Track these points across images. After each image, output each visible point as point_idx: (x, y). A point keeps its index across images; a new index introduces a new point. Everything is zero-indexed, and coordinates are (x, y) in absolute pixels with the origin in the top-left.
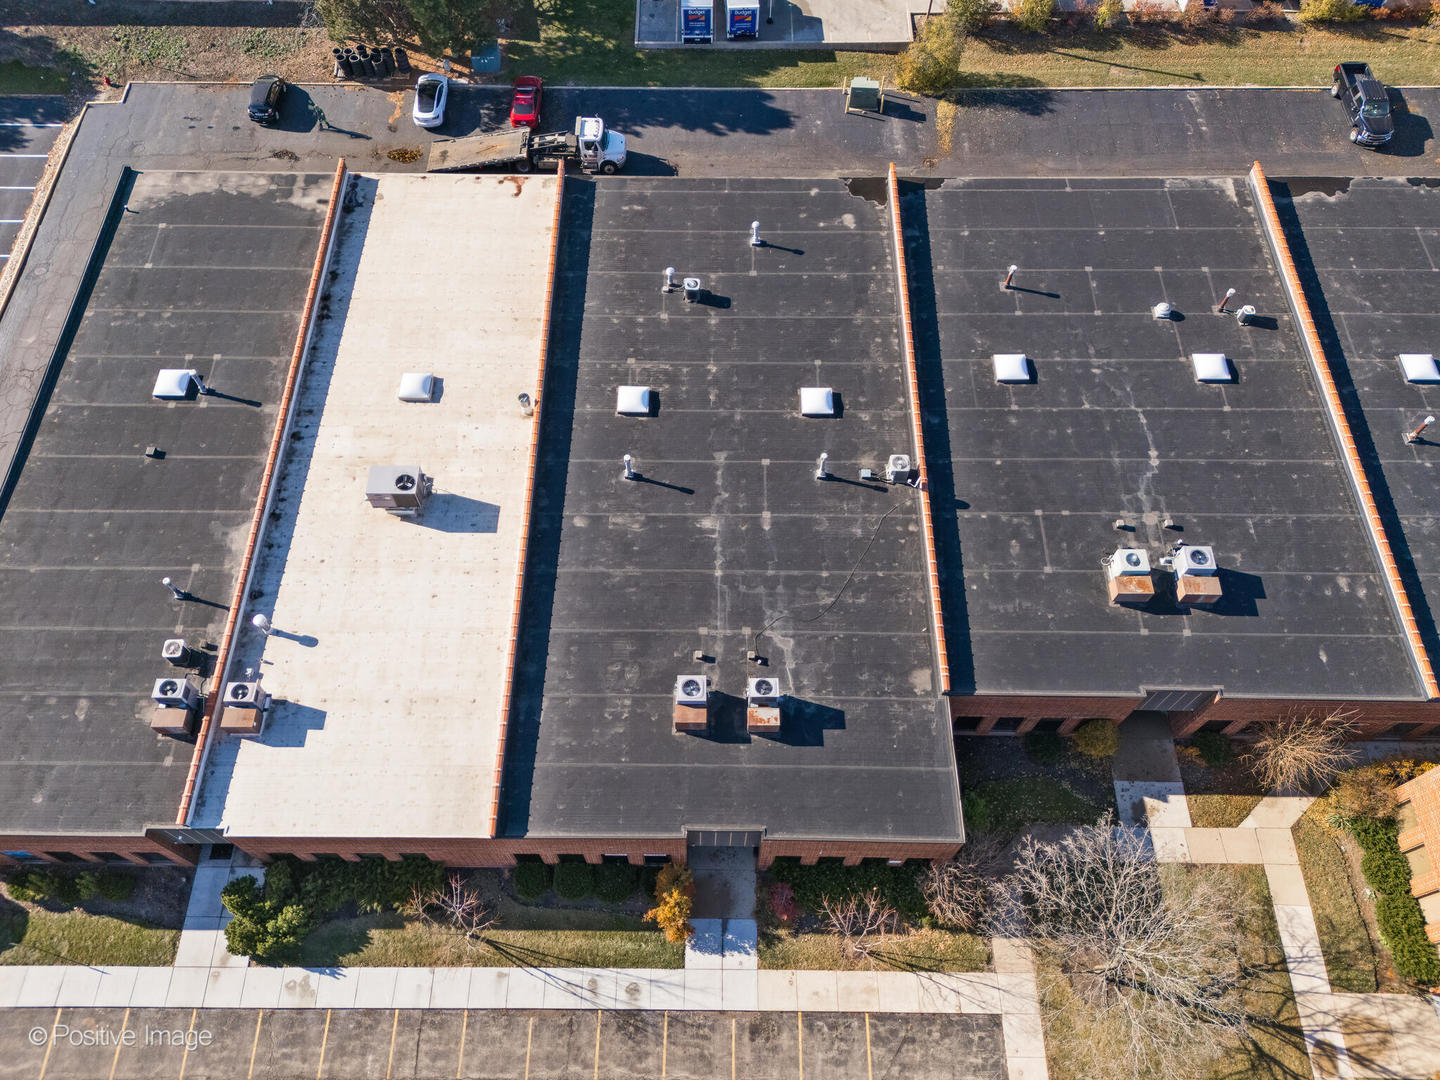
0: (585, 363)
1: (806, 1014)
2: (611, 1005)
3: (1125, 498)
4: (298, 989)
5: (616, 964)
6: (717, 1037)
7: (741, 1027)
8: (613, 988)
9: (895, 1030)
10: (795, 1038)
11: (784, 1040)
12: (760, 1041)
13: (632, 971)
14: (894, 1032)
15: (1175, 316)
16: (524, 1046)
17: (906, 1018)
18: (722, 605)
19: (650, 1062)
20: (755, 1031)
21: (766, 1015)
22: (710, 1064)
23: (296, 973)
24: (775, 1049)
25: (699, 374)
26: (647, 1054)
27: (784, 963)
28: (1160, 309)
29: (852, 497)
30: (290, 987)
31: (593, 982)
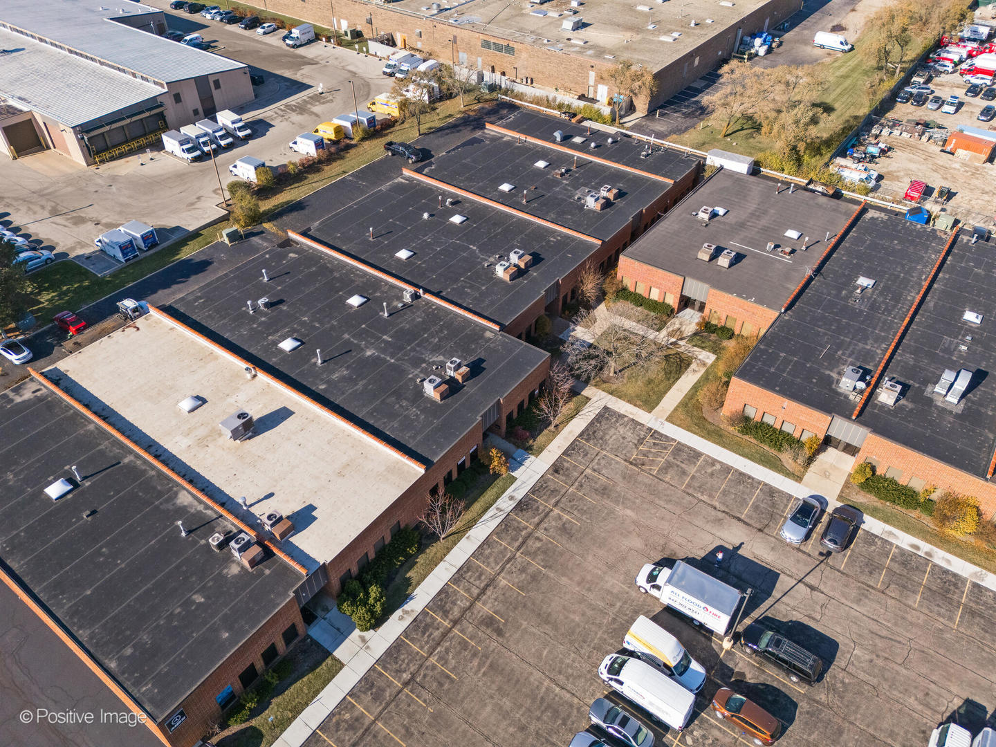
1: (563, 454)
2: (511, 508)
5: (497, 498)
6: (549, 484)
7: (552, 475)
8: (505, 504)
9: (589, 433)
10: (568, 462)
11: (566, 464)
12: (561, 472)
13: (504, 495)
14: (589, 435)
15: (431, 215)
16: (501, 545)
17: (587, 429)
19: (541, 508)
20: (556, 471)
21: (554, 465)
22: (557, 491)
24: (567, 469)
26: (538, 507)
27: (541, 450)
28: (426, 216)
29: (405, 314)
30: (401, 618)
31: (498, 509)
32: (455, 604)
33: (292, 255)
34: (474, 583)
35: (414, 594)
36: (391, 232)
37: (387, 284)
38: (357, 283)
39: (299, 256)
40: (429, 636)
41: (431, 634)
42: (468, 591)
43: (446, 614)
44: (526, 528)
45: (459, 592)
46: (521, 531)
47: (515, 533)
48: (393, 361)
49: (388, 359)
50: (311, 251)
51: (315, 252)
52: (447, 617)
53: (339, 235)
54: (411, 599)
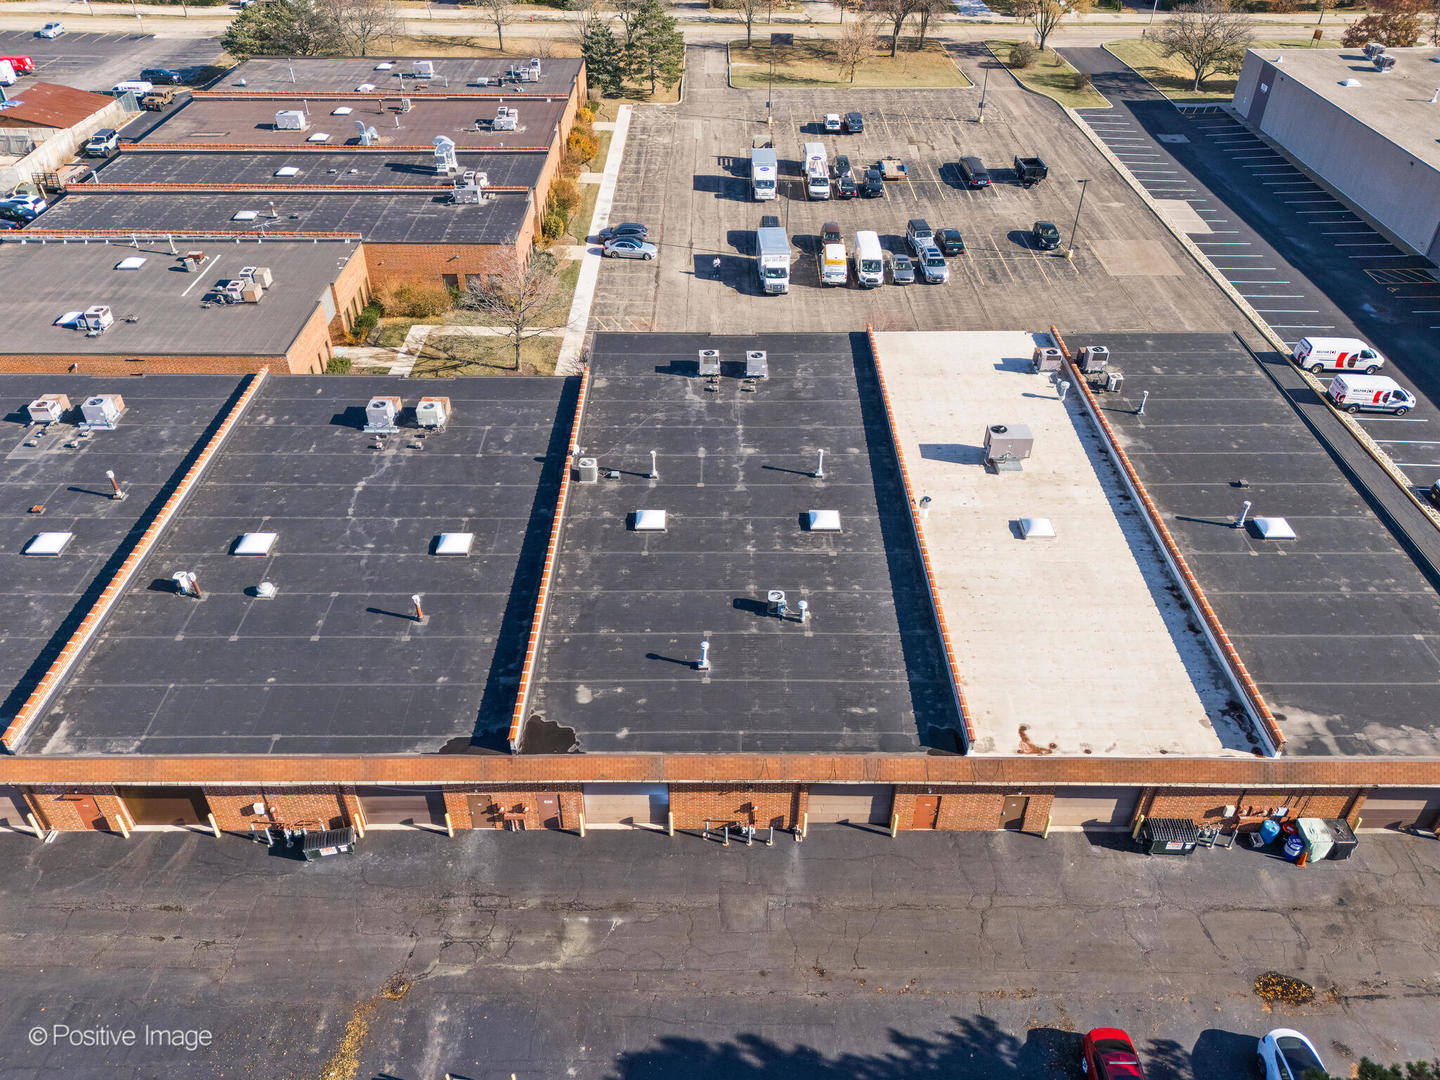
3: (403, 463)
18: (737, 413)
25: (763, 543)
33: (584, 696)
36: (369, 610)
37: (566, 522)
38: (596, 553)
39: (578, 685)
48: (740, 427)
49: (741, 431)
50: (544, 679)
51: (544, 671)
53: (441, 679)
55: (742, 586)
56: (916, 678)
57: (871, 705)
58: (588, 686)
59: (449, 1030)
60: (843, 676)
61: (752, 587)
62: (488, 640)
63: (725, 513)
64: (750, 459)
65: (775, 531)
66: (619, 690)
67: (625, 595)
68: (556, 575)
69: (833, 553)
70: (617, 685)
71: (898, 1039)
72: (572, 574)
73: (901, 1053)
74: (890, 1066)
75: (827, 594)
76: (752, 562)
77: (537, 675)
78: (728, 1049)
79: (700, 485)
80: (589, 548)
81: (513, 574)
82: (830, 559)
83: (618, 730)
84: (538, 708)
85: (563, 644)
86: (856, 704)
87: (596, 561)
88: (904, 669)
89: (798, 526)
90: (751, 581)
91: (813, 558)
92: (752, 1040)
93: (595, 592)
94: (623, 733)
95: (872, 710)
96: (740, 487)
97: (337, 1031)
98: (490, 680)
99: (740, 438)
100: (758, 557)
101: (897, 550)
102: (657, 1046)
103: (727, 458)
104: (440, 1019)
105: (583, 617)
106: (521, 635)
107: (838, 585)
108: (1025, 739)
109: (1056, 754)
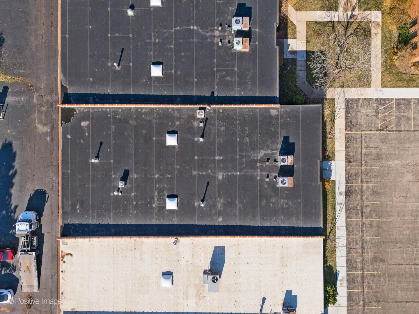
0: (154, 221)
1: (346, 149)
2: (344, 199)
3: (209, 40)
4: (342, 282)
5: (335, 199)
6: (351, 171)
7: (349, 165)
8: (340, 199)
10: (351, 151)
11: (351, 154)
12: (352, 160)
13: (336, 194)
14: (349, 126)
16: (354, 221)
17: (346, 123)
18: (250, 172)
19: (357, 188)
20: (349, 162)
21: (346, 159)
22: (357, 173)
23: (338, 283)
24: (353, 157)
25: (159, 181)
26: (355, 189)
27: (334, 153)
29: (210, 129)
30: (342, 284)
31: (339, 204)
32: (357, 262)
33: (84, 124)
34: (357, 247)
35: (337, 271)
36: (123, 49)
37: (173, 109)
38: (154, 121)
39: (89, 121)
40: (357, 282)
41: (357, 281)
42: (357, 252)
43: (356, 268)
44: (358, 205)
45: (354, 256)
46: (357, 207)
47: (355, 210)
48: (238, 173)
49: (235, 173)
50: (91, 111)
51: (95, 110)
52: (358, 270)
53: (91, 79)
54: (338, 274)
55: (135, 173)
56: (92, 226)
57: (80, 211)
58: (88, 125)
59: (20, 101)
60: (93, 204)
61: (136, 176)
62: (109, 91)
63: (178, 167)
64: (214, 178)
65: (167, 185)
66: (87, 134)
67: (131, 132)
68: (142, 109)
69: (154, 205)
70: (89, 134)
71: (16, 207)
72: (142, 114)
73: (13, 207)
74: (9, 204)
75: (132, 202)
76: (149, 176)
77: (93, 108)
78: (13, 167)
79: (196, 158)
80: (156, 118)
81: (142, 93)
82: (151, 203)
83: (70, 135)
84: (79, 110)
85: (107, 115)
86: (80, 206)
87: (150, 122)
88: (96, 223)
89: (170, 194)
90: (139, 176)
91: (152, 198)
92: (16, 172)
93: (133, 123)
94: (69, 137)
95: (78, 211)
96: (195, 173)
97: (20, 75)
98: (91, 94)
99: (229, 173)
100: (152, 179)
101: (156, 228)
102: (14, 151)
103: (215, 168)
104: (22, 99)
105: (120, 120)
106: (112, 101)
107: (136, 206)
108: (67, 254)
109: (61, 262)
